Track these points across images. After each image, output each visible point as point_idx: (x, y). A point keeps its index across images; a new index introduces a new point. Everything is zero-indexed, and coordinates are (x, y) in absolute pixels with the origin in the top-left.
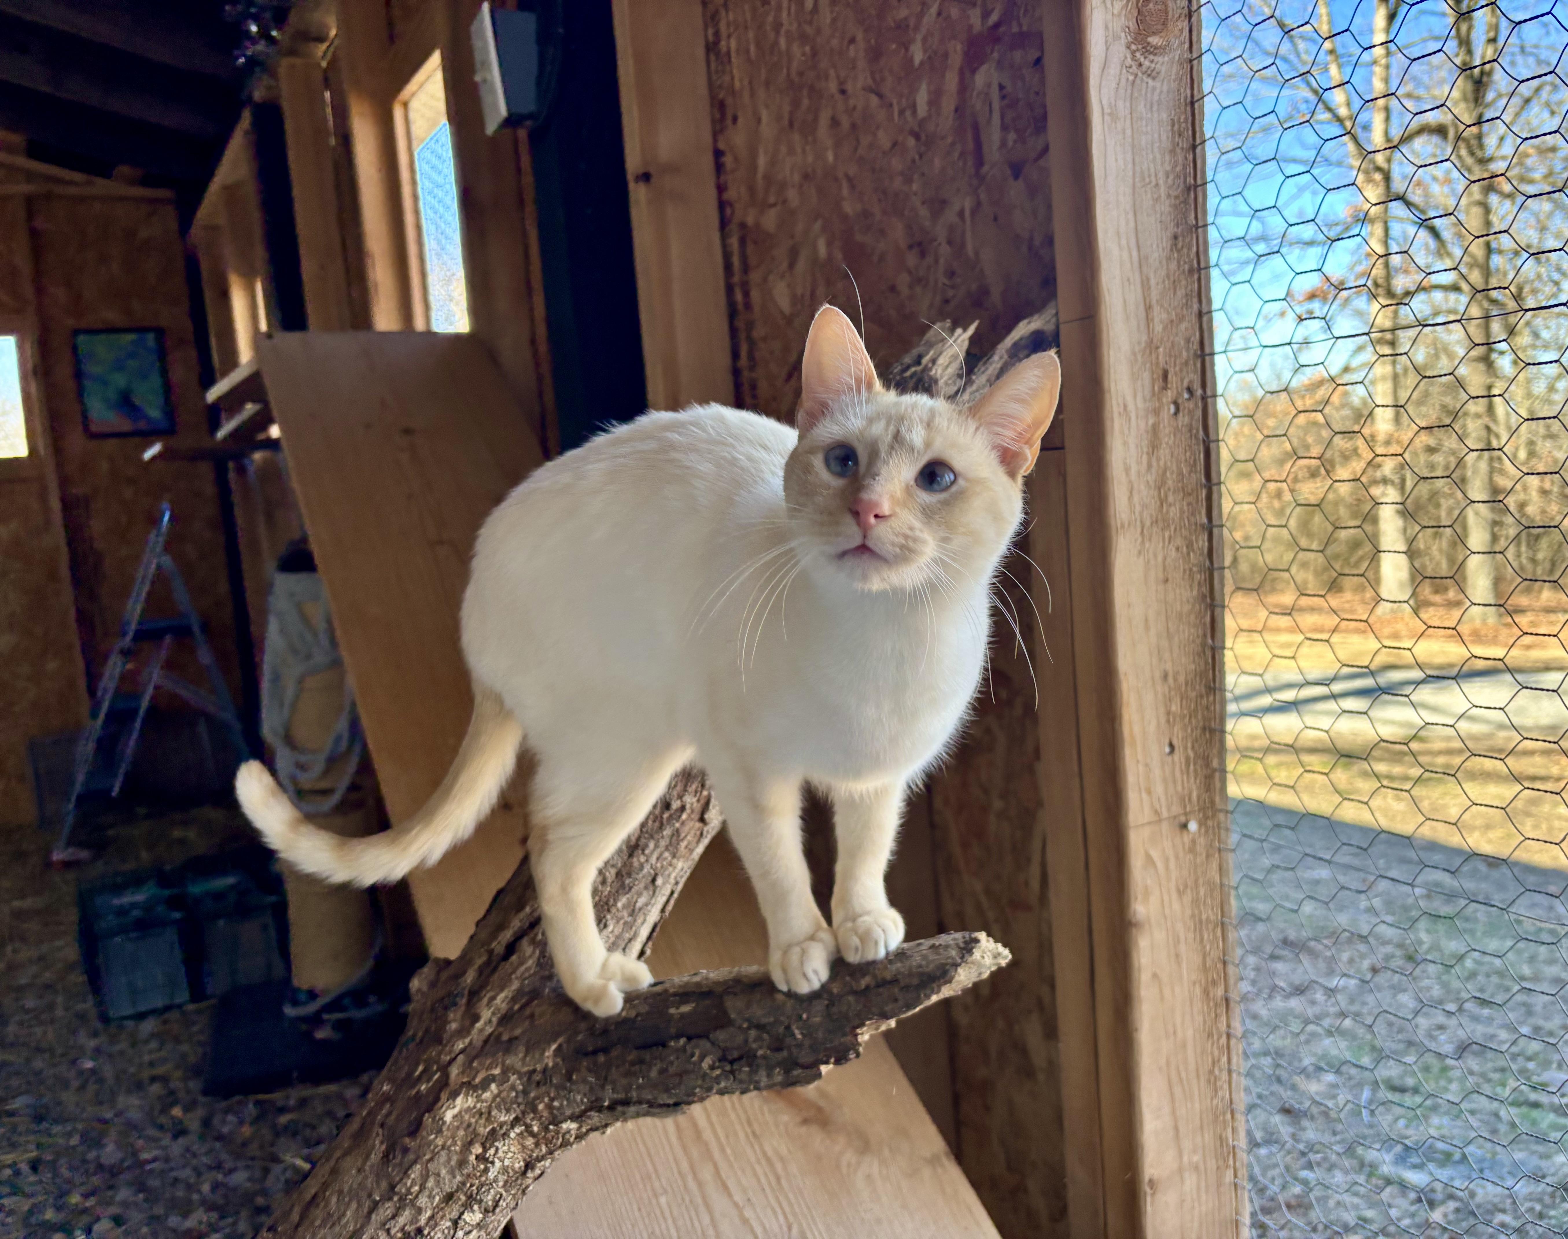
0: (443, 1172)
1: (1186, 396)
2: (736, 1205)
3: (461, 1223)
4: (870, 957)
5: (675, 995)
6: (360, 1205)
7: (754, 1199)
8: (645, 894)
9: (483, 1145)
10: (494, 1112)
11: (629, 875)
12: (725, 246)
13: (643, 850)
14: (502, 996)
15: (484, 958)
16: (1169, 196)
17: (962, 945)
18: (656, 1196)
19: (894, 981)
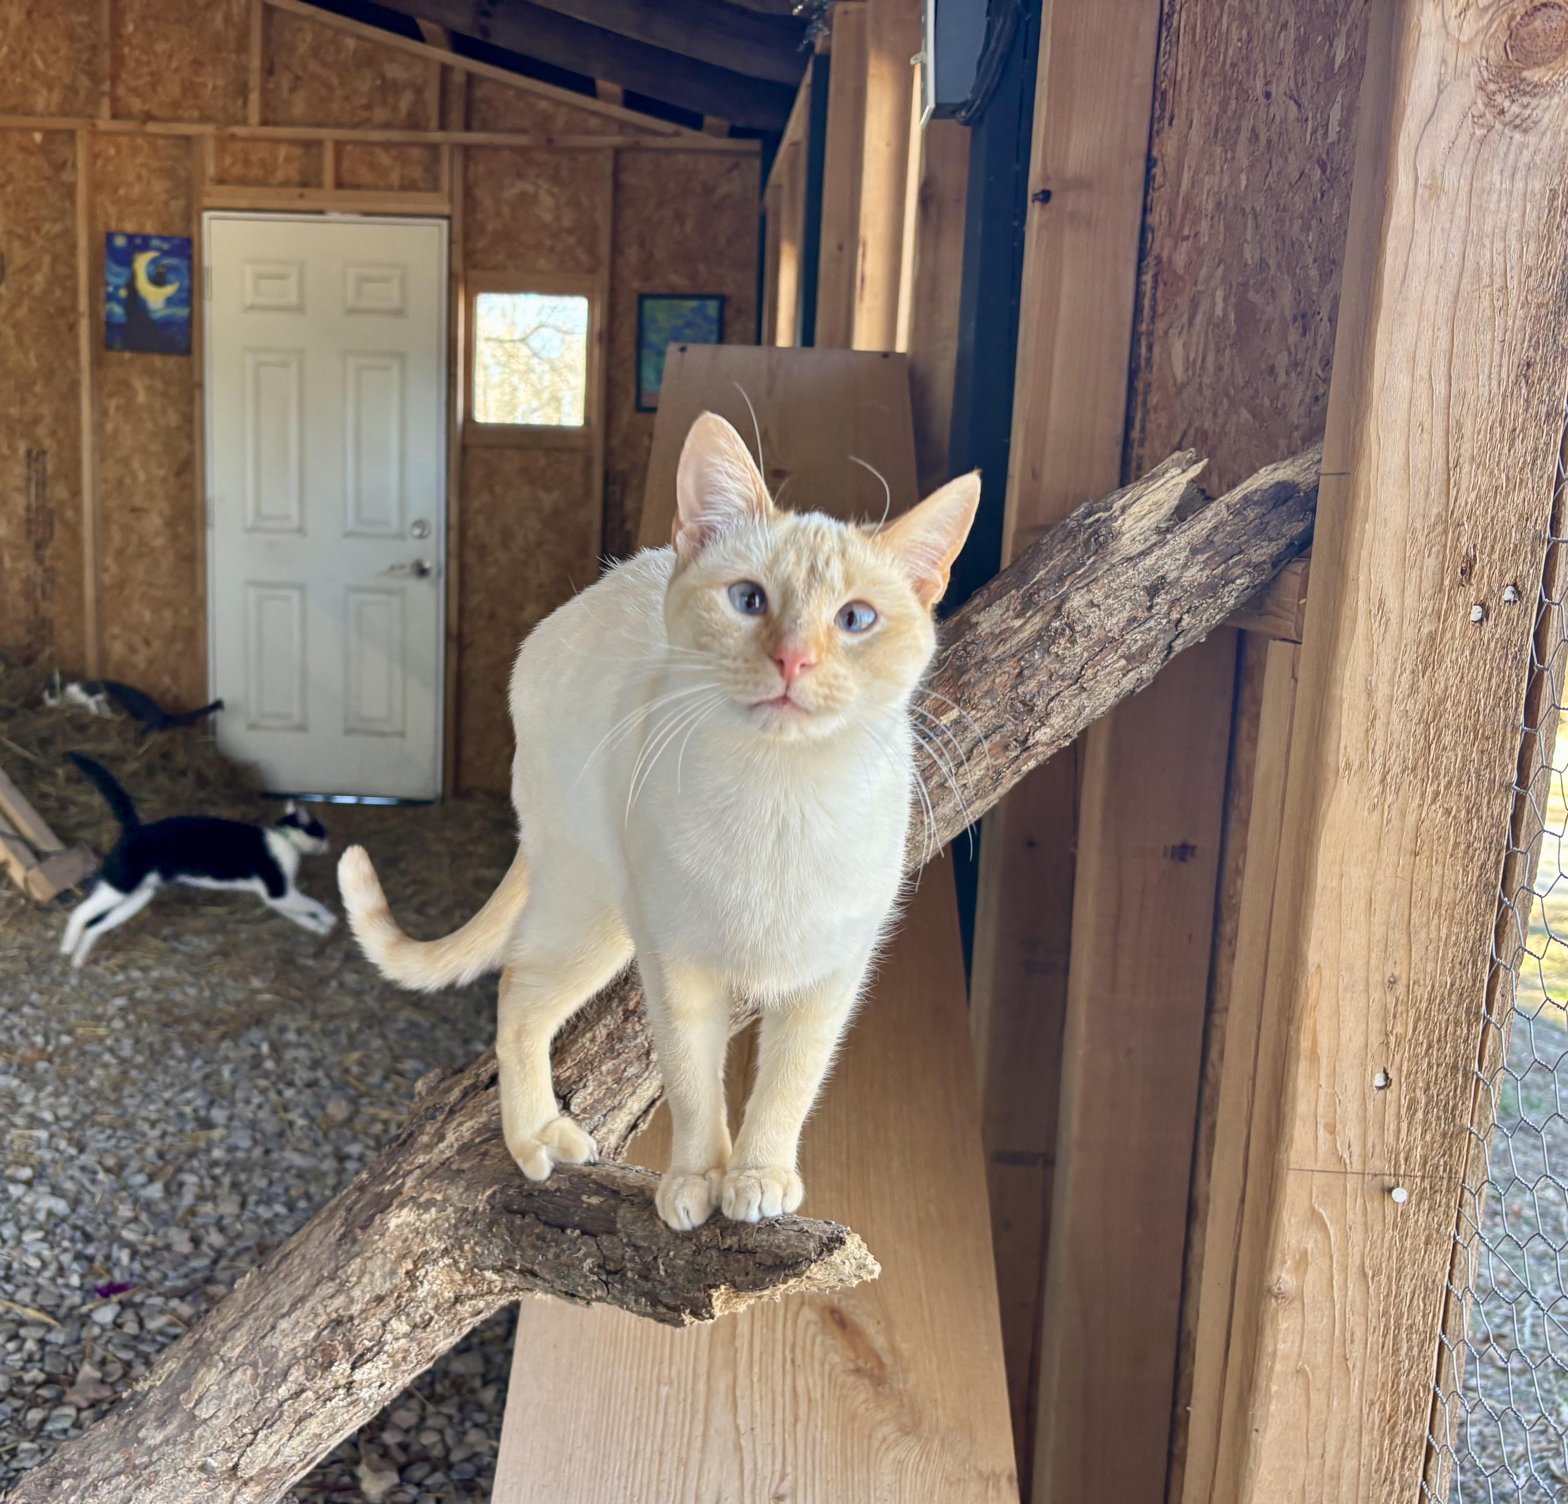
0: (378, 1274)
1: (1508, 595)
2: (737, 1428)
3: (388, 1328)
4: (741, 1216)
5: (595, 1182)
6: (312, 1275)
7: (758, 1430)
8: (636, 1064)
9: (415, 1263)
10: (428, 1236)
11: (621, 1040)
12: (1138, 283)
13: (640, 1018)
14: (469, 1124)
15: (471, 1081)
16: (1526, 304)
17: (825, 1240)
18: (659, 1383)
19: (753, 1252)
